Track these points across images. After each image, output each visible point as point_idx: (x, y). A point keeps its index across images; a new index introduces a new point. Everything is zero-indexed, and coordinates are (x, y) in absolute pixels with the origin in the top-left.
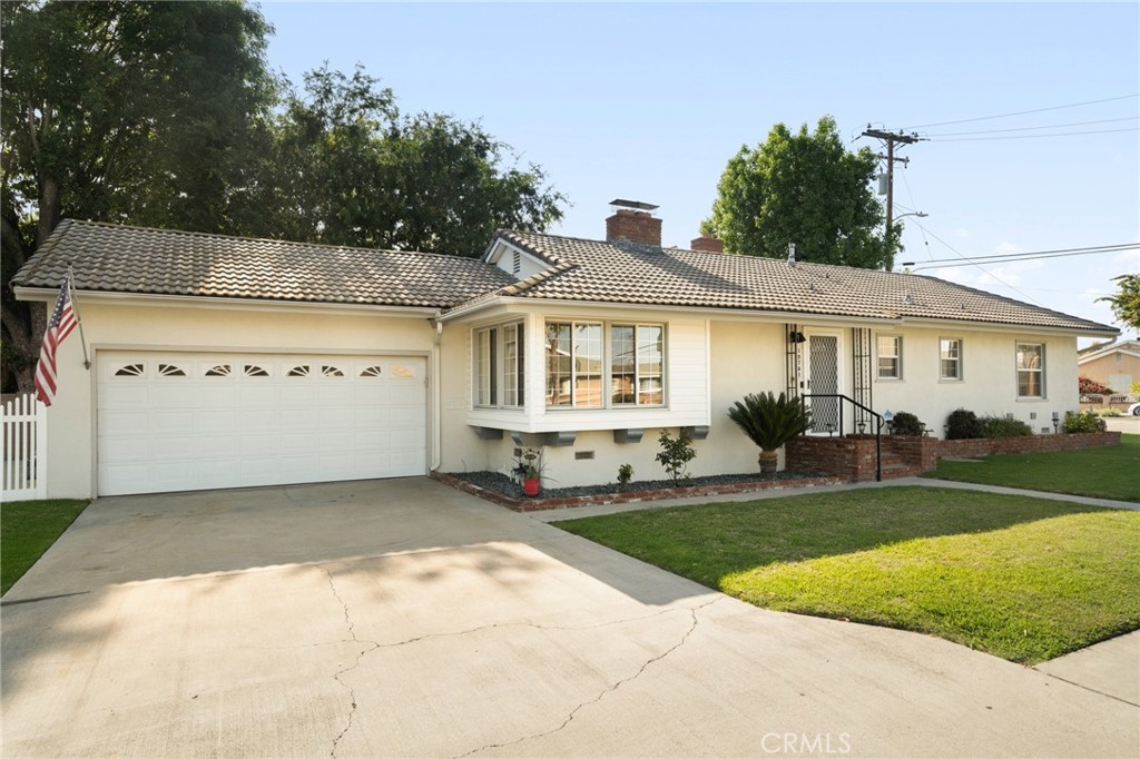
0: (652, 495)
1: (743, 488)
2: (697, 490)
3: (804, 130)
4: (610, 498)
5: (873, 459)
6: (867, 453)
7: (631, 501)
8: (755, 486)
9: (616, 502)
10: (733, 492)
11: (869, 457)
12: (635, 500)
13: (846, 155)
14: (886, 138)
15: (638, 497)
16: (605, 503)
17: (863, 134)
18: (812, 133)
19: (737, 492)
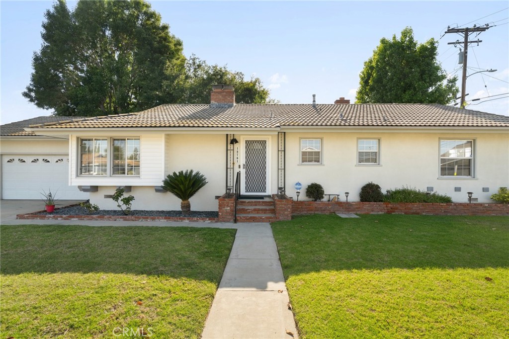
0: (85, 217)
1: (140, 218)
2: (110, 217)
3: (394, 38)
4: (61, 217)
5: (232, 211)
6: (228, 206)
7: (72, 219)
8: (148, 218)
9: (65, 219)
10: (133, 220)
11: (229, 208)
12: (74, 219)
13: (418, 46)
14: (462, 32)
15: (76, 217)
16: (59, 219)
17: (446, 32)
18: (399, 39)
19: (136, 220)
